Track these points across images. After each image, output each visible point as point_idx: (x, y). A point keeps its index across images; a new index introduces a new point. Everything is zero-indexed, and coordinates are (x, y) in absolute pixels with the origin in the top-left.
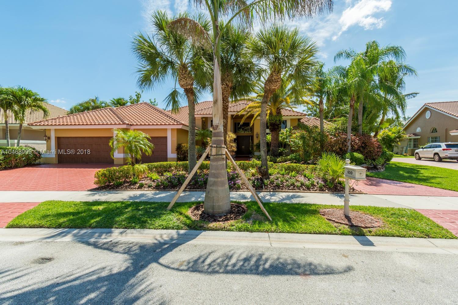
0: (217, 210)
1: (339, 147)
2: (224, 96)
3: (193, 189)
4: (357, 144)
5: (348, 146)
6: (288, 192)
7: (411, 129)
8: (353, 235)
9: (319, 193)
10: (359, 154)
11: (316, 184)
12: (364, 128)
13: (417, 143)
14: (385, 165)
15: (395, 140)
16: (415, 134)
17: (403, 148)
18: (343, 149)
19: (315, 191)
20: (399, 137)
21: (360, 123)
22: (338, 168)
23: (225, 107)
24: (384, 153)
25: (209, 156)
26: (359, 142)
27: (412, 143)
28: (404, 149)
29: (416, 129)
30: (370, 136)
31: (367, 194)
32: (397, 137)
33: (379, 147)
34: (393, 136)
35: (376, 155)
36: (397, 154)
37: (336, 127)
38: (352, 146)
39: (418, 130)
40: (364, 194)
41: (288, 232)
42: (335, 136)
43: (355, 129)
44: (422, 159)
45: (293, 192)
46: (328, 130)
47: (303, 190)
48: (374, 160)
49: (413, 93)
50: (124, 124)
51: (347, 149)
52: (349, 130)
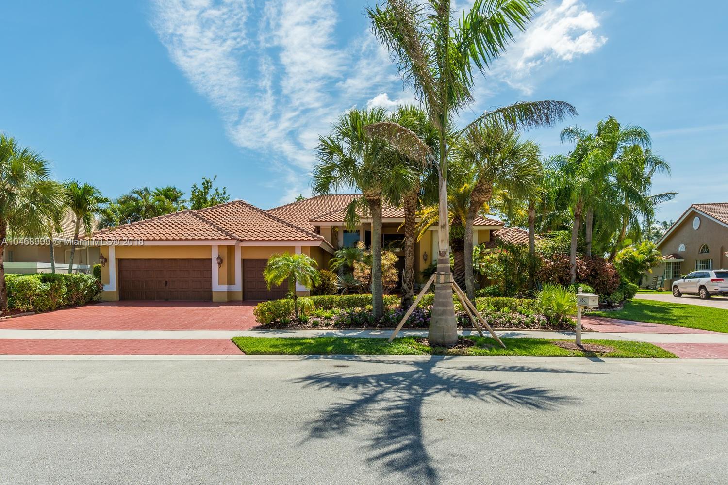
0: (447, 340)
1: (558, 275)
2: (409, 205)
3: (385, 327)
4: (585, 271)
5: (572, 275)
6: (503, 330)
7: (670, 247)
8: (586, 357)
9: (541, 331)
10: (587, 286)
11: (537, 322)
12: (594, 247)
13: (678, 270)
14: (624, 302)
15: (644, 265)
16: (676, 256)
17: (657, 278)
18: (564, 278)
19: (537, 329)
20: (651, 260)
21: (588, 240)
22: (565, 301)
23: (412, 220)
24: (623, 285)
25: (434, 284)
26: (587, 269)
27: (671, 270)
28: (659, 281)
29: (678, 246)
30: (603, 260)
31: (598, 332)
32: (648, 260)
33: (616, 276)
34: (640, 258)
35: (611, 287)
36: (647, 288)
37: (553, 245)
38: (577, 275)
39: (682, 248)
40: (595, 332)
41: (526, 356)
42: (551, 258)
43: (581, 249)
44: (683, 296)
45: (510, 330)
46: (542, 251)
47: (522, 328)
48: (609, 295)
49: (669, 194)
50: (234, 239)
51: (570, 278)
52: (573, 251)
